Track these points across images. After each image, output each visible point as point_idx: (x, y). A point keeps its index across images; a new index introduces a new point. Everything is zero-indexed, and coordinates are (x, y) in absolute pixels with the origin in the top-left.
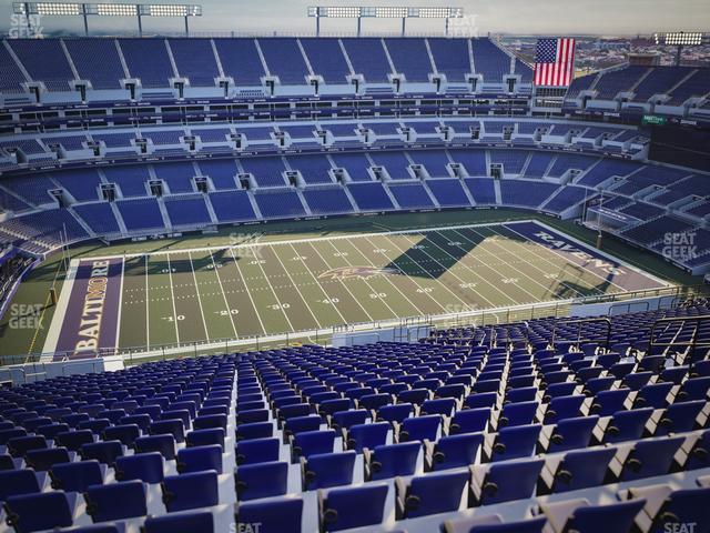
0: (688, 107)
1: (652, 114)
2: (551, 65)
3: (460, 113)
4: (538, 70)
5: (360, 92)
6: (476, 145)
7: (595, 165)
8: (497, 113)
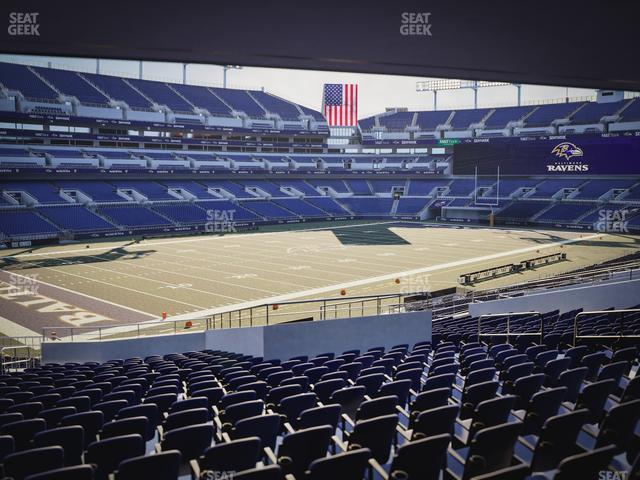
0: (474, 131)
1: (442, 137)
2: (338, 108)
3: (264, 150)
4: (328, 112)
5: (170, 121)
6: (294, 172)
7: (408, 184)
8: (296, 151)
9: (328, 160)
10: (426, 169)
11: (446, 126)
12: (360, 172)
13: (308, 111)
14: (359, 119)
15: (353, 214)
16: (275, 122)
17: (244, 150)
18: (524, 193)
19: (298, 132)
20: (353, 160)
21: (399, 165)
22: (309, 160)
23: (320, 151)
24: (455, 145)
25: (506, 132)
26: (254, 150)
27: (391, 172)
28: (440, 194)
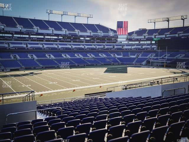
0: (166, 35)
1: (155, 38)
2: (122, 29)
3: (97, 42)
4: (118, 30)
5: (67, 34)
6: (105, 49)
7: (142, 53)
8: (107, 43)
9: (117, 45)
10: (148, 48)
11: (157, 34)
12: (126, 49)
13: (112, 30)
14: (128, 32)
15: (120, 63)
16: (101, 34)
17: (90, 42)
18: (180, 56)
19: (107, 37)
20: (125, 45)
21: (140, 47)
22: (111, 45)
23: (115, 43)
24: (159, 40)
25: (177, 35)
26: (94, 42)
27: (137, 49)
28: (151, 57)
